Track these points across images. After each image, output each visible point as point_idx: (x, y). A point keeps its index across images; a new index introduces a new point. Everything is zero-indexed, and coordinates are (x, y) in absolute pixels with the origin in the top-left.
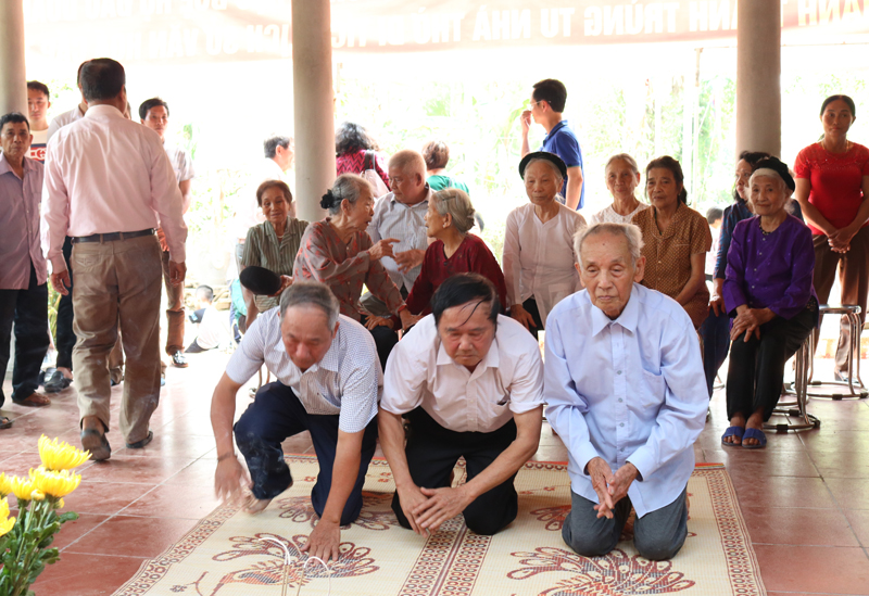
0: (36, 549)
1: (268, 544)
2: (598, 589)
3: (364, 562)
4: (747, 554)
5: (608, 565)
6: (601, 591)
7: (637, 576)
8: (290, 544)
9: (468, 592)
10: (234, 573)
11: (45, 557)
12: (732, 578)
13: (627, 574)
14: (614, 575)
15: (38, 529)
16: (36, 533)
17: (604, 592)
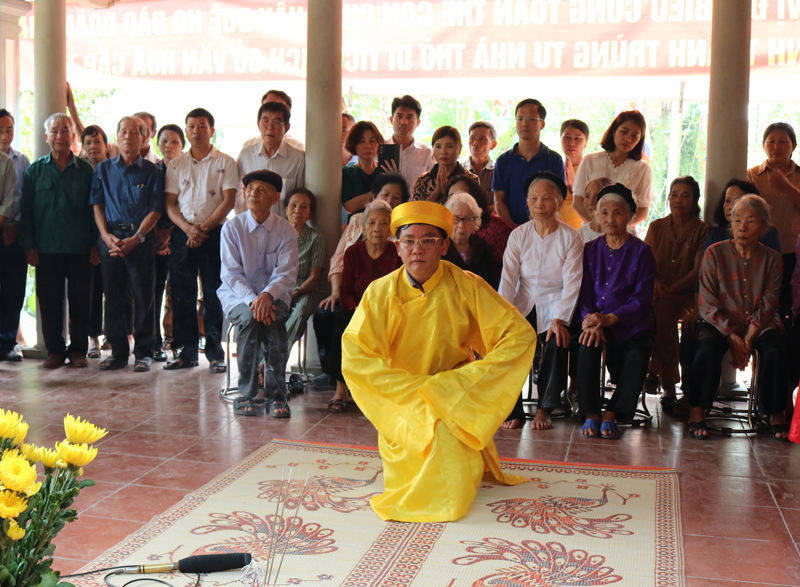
0: (58, 509)
1: (242, 522)
2: (532, 578)
3: (325, 542)
4: (676, 554)
5: (546, 557)
6: (535, 580)
7: (570, 569)
8: (263, 522)
9: (408, 584)
10: (207, 546)
11: (65, 516)
12: (657, 576)
13: (562, 567)
14: (549, 568)
15: (61, 492)
16: (59, 496)
17: (537, 581)
